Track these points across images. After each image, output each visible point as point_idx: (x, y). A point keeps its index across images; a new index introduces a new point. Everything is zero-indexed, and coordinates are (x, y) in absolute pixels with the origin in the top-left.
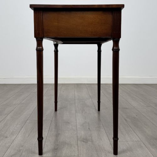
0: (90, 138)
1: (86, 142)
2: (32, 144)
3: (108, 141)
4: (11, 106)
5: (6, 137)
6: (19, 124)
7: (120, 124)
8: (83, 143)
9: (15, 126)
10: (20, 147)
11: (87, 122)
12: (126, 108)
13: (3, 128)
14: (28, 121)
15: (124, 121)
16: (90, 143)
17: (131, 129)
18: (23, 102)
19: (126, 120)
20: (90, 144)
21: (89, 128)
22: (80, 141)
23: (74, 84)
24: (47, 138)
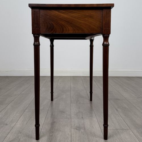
0: (83, 126)
1: (79, 130)
2: (29, 131)
3: (100, 129)
4: (12, 97)
5: (6, 125)
6: (18, 112)
7: (112, 114)
8: (76, 130)
9: (14, 114)
10: (18, 134)
11: (81, 111)
12: (118, 99)
13: (3, 117)
14: (27, 110)
15: (116, 111)
16: (82, 130)
17: (121, 118)
18: (23, 93)
19: (117, 110)
20: (83, 132)
21: (82, 117)
22: (73, 129)
23: (70, 76)
24: (44, 125)
